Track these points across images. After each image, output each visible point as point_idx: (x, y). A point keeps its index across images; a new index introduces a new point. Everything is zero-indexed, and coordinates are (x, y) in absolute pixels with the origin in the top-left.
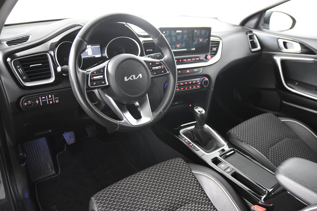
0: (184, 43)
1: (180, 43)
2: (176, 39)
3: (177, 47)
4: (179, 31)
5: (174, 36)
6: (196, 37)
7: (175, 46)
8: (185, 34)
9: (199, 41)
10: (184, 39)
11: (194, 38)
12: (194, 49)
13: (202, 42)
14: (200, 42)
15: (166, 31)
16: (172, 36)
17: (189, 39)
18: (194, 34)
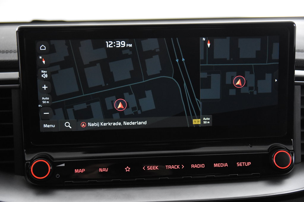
0: (149, 93)
1: (126, 95)
2: (107, 75)
3: (115, 111)
4: (121, 44)
5: (92, 64)
6: (210, 70)
7: (104, 106)
8: (151, 54)
9: (232, 86)
10: (147, 77)
11: (203, 75)
12: (207, 121)
13: (246, 91)
14: (238, 90)
15: (52, 42)
16: (86, 62)
17: (177, 76)
18: (202, 57)
